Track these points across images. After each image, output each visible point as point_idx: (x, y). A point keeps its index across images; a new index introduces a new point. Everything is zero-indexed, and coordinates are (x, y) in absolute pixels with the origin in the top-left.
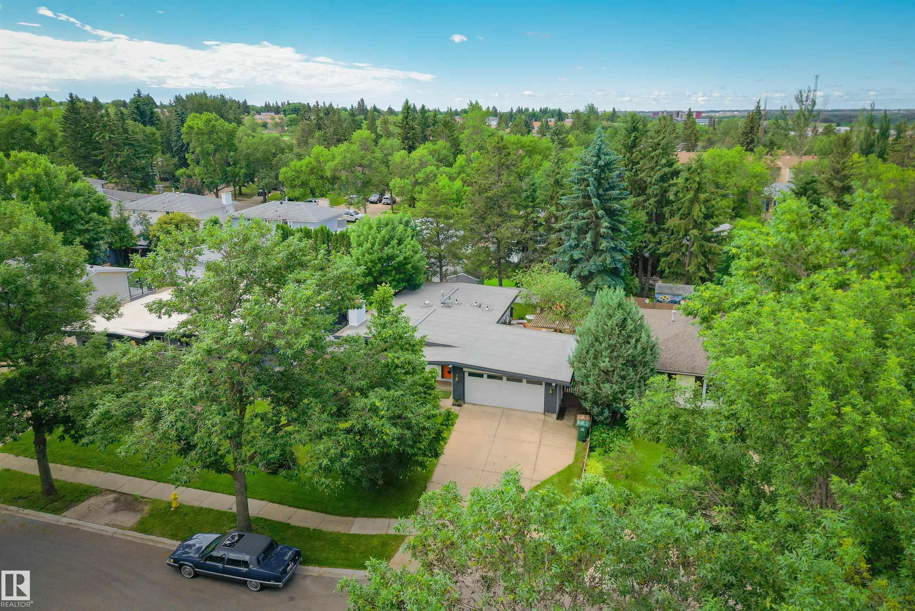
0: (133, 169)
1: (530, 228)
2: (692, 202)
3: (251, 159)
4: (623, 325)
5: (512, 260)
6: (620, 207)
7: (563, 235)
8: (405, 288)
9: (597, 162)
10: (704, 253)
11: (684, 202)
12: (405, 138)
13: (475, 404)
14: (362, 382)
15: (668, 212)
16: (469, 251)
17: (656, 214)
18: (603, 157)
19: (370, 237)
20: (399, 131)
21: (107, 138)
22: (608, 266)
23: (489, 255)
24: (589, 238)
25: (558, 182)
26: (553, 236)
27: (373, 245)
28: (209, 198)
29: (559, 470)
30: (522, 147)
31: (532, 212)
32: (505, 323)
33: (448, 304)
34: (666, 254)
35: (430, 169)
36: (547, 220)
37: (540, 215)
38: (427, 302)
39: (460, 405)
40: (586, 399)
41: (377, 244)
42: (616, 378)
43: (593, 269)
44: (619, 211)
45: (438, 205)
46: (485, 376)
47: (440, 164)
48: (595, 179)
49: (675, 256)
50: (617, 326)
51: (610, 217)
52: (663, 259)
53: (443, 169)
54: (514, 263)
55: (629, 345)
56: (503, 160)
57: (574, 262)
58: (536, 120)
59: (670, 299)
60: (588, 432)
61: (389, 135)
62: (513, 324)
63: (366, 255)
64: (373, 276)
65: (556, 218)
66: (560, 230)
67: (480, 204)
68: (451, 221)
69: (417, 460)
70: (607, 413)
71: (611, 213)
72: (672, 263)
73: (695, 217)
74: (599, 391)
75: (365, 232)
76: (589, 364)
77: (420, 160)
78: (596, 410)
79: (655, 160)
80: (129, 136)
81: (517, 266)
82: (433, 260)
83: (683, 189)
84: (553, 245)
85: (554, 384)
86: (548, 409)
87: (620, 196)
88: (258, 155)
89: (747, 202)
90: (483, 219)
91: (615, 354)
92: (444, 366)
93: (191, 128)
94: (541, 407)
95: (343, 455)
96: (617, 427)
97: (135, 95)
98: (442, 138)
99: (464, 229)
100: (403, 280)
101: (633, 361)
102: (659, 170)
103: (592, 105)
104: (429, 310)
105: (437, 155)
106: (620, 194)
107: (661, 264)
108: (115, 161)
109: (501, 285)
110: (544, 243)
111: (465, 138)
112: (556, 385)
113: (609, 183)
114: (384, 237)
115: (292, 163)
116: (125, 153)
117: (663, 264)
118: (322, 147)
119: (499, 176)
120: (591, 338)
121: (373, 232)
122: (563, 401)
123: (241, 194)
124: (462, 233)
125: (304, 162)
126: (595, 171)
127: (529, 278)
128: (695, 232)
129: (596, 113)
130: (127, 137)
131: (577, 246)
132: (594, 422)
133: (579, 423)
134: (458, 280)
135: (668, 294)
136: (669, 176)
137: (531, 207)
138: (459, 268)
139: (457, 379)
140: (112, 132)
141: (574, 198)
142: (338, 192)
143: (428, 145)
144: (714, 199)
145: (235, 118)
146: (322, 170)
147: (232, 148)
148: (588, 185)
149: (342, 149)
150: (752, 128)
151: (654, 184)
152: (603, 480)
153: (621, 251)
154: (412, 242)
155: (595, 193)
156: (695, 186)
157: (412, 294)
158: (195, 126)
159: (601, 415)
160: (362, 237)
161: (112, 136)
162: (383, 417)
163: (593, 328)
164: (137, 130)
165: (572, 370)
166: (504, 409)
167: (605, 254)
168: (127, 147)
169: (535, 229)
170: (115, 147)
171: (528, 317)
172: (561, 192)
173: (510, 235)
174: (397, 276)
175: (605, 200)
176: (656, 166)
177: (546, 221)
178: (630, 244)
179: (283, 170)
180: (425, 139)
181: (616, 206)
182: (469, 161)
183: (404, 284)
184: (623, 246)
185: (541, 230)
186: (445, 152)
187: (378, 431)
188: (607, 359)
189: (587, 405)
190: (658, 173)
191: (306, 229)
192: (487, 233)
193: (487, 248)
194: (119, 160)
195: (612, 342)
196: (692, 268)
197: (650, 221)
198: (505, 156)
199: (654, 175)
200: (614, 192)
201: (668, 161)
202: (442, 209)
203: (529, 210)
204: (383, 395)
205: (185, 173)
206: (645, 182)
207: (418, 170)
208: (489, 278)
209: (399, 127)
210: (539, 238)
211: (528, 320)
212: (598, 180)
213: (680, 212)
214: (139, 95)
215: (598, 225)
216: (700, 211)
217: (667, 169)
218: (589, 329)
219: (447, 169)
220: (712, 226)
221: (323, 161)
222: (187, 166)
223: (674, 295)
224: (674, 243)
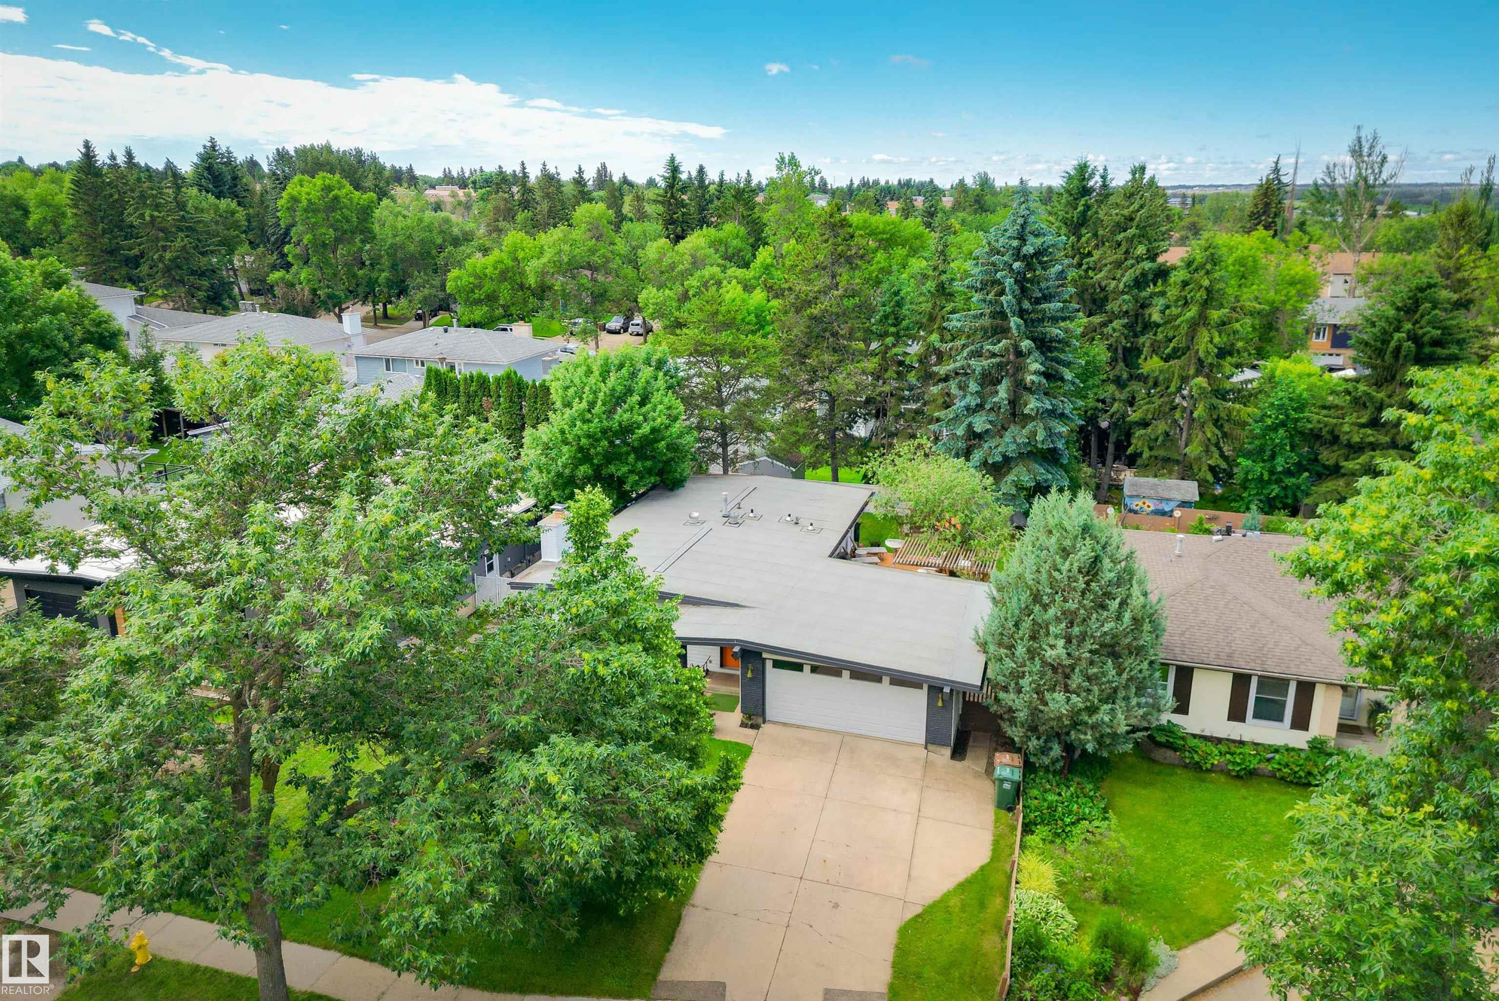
0: (193, 273)
1: (891, 373)
2: (1194, 326)
3: (399, 255)
4: (1092, 569)
5: (856, 434)
6: (1062, 335)
7: (953, 387)
8: (654, 487)
9: (1018, 249)
10: (1217, 422)
11: (1179, 326)
12: (670, 222)
13: (785, 724)
14: (525, 719)
15: (1147, 344)
16: (778, 417)
17: (1124, 348)
18: (1031, 239)
19: (587, 389)
20: (660, 209)
21: (148, 218)
22: (1040, 446)
23: (813, 423)
24: (1003, 392)
25: (943, 288)
26: (935, 390)
27: (592, 405)
28: (324, 323)
29: (962, 876)
30: (872, 233)
31: (894, 345)
32: (843, 556)
33: (736, 518)
34: (1144, 424)
35: (709, 271)
36: (923, 359)
37: (909, 350)
38: (696, 514)
39: (755, 727)
40: (1012, 721)
41: (599, 403)
42: (1076, 680)
43: (1011, 450)
44: (1059, 341)
45: (718, 331)
46: (807, 669)
47: (728, 264)
48: (1016, 281)
49: (1161, 426)
50: (1080, 571)
51: (1043, 353)
52: (1139, 432)
53: (733, 271)
54: (860, 439)
55: (1105, 613)
56: (840, 248)
57: (974, 437)
58: (892, 199)
59: (1152, 508)
60: (1018, 791)
61: (642, 216)
62: (860, 556)
63: (578, 423)
64: (592, 464)
65: (941, 356)
66: (946, 379)
67: (799, 327)
68: (744, 361)
69: (657, 878)
70: (1057, 750)
71: (1044, 345)
72: (1156, 439)
73: (1201, 354)
74: (1041, 707)
75: (577, 381)
76: (1020, 650)
77: (693, 256)
78: (1034, 744)
79: (1123, 248)
80: (188, 216)
81: (865, 444)
82: (710, 433)
83: (1177, 301)
84: (933, 406)
85: (947, 690)
86: (933, 738)
87: (1059, 314)
88: (412, 248)
89: (1277, 330)
90: (802, 356)
91: (1076, 630)
92: (724, 647)
93: (295, 200)
94: (919, 734)
95: (473, 892)
96: (1077, 779)
97: (205, 147)
98: (732, 218)
99: (767, 375)
100: (650, 472)
101: (1112, 646)
102: (1133, 266)
103: (986, 174)
104: (697, 531)
105: (723, 249)
106: (1062, 310)
107: (1134, 441)
108: (161, 258)
109: (835, 478)
110: (916, 401)
111: (772, 219)
112: (952, 690)
113: (1040, 290)
114: (613, 390)
115: (469, 263)
116: (178, 244)
117: (1138, 441)
118: (522, 234)
119: (834, 277)
120: (1025, 597)
121: (592, 380)
122: (962, 718)
123: (386, 316)
124: (765, 382)
125: (491, 259)
126: (1016, 265)
127: (890, 469)
128: (1201, 381)
129: (992, 187)
130: (183, 217)
131: (980, 407)
132: (1028, 767)
133: (999, 772)
134: (757, 470)
135: (1149, 498)
136: (1150, 277)
137: (893, 334)
138: (758, 449)
139: (749, 675)
140: (157, 207)
141: (975, 317)
142: (548, 313)
143: (710, 232)
144: (1237, 321)
145: (376, 186)
146: (522, 274)
147: (369, 236)
148: (1002, 293)
149: (556, 237)
150: (1267, 205)
151: (1123, 293)
152: (1056, 907)
153: (1062, 416)
154: (666, 400)
155: (1016, 308)
156: (1201, 295)
157: (668, 497)
158: (304, 197)
159: (1043, 753)
160: (571, 391)
161: (156, 214)
162: (565, 808)
163: (1029, 577)
164: (204, 205)
165: (982, 658)
166: (844, 734)
167: (1034, 423)
168: (182, 235)
169: (900, 376)
170: (161, 234)
171: (890, 543)
172: (949, 308)
173: (853, 387)
174: (639, 465)
175: (1032, 321)
176: (1126, 259)
177: (920, 361)
178: (1080, 403)
179: (454, 273)
180: (703, 222)
181: (1055, 331)
182: (779, 257)
183: (653, 480)
184: (1068, 408)
185: (912, 378)
186: (736, 243)
187: (552, 845)
188: (1061, 643)
189: (1015, 733)
190: (1132, 271)
191: (480, 376)
192: (811, 382)
193: (811, 410)
194: (168, 255)
195: (1072, 605)
196: (1193, 450)
197: (1113, 361)
198: (845, 240)
199: (1123, 275)
200: (1052, 305)
201: (1148, 250)
202: (725, 337)
203: (889, 340)
204: (567, 753)
205: (283, 279)
206: (1103, 289)
207: (687, 274)
208: (815, 466)
209: (659, 202)
210: (907, 393)
211: (889, 550)
212: (1021, 281)
213: (1172, 345)
214: (213, 147)
215: (1020, 369)
216: (1211, 341)
217: (1147, 265)
218: (1020, 577)
219: (740, 272)
220: (1234, 370)
221: (524, 259)
222: (288, 266)
223: (1161, 500)
224: (1158, 402)
